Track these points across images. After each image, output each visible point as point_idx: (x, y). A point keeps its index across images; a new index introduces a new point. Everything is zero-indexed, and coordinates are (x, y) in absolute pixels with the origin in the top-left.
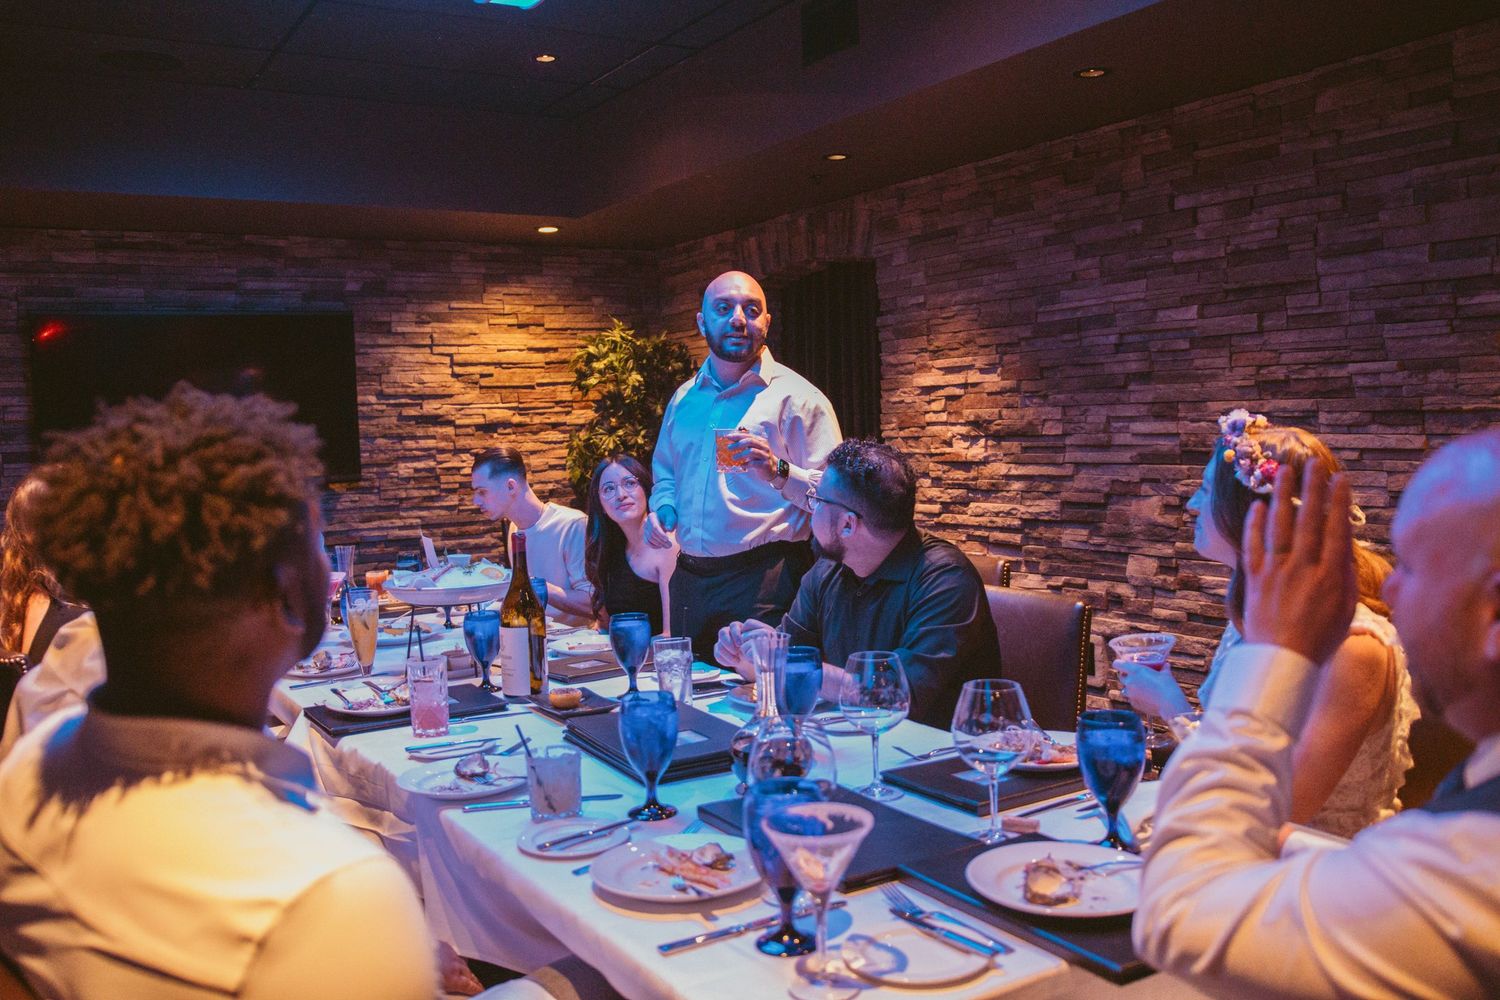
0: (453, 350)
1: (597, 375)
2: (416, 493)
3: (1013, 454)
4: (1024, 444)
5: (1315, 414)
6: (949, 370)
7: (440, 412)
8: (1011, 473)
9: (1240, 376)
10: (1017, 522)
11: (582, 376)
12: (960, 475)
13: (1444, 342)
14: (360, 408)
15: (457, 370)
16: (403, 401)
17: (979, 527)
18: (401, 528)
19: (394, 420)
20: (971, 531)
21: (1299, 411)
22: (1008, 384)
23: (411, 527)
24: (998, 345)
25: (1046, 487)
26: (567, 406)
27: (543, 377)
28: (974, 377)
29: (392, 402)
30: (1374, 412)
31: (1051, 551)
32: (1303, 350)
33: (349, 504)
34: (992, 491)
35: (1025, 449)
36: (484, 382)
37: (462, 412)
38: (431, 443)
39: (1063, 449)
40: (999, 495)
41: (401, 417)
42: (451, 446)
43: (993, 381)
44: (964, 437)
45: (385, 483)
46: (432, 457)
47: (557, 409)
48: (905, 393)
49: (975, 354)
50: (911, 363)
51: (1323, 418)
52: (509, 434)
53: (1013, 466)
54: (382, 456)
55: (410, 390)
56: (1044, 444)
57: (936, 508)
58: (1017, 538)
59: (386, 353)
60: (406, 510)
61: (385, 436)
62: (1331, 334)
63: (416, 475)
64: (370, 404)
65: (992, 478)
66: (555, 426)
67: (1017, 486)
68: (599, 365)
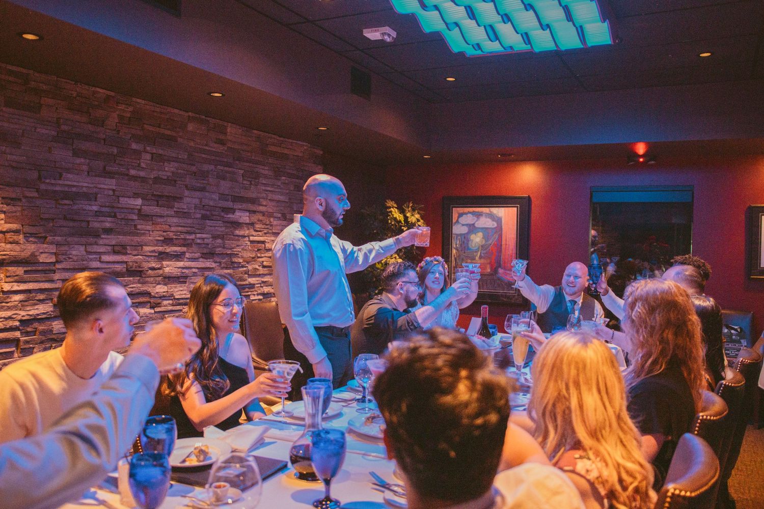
4: (25, 269)
5: (183, 253)
8: (12, 289)
9: (157, 235)
10: (18, 323)
13: (221, 229)
21: (180, 252)
22: (14, 226)
25: (42, 297)
30: (203, 254)
31: (44, 338)
32: (181, 226)
39: (54, 272)
51: (187, 255)
53: (16, 284)
56: (40, 268)
58: (17, 334)
62: (189, 221)
67: (18, 297)
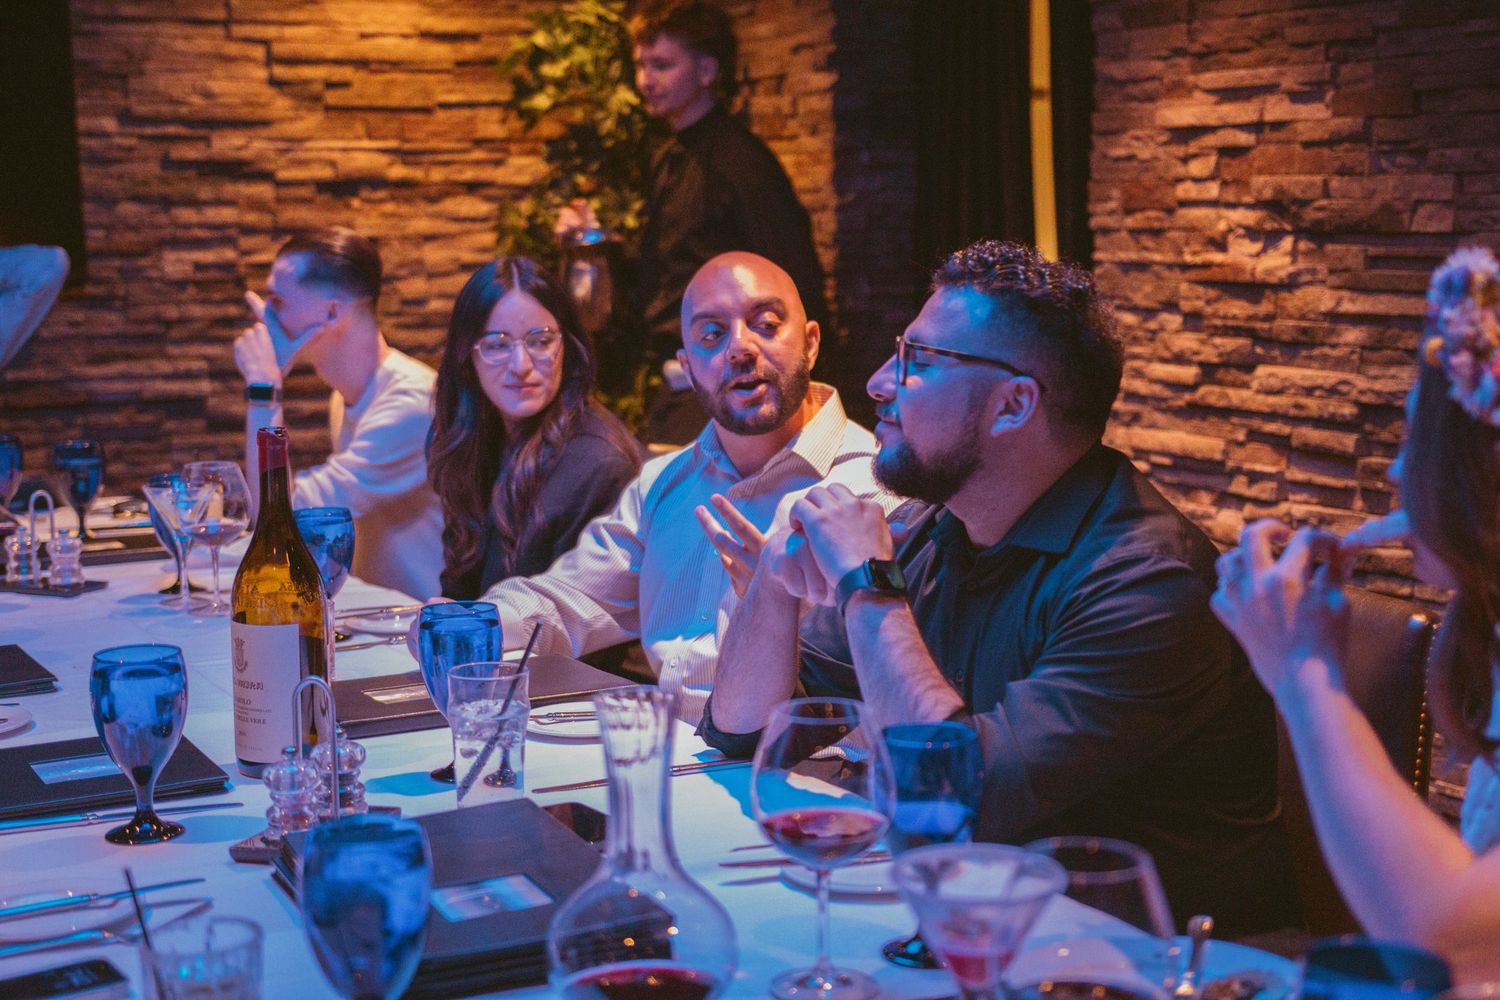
0: (270, 32)
1: (551, 90)
2: (197, 311)
3: (1346, 270)
4: (1372, 250)
6: (1227, 94)
7: (245, 154)
8: (1341, 309)
10: (1348, 410)
11: (523, 90)
12: (1238, 309)
14: (84, 142)
15: (280, 71)
16: (171, 130)
17: (1272, 416)
18: (168, 377)
19: (154, 168)
20: (1256, 423)
22: (1345, 124)
23: (189, 375)
24: (1330, 44)
26: (499, 150)
27: (451, 91)
28: (1277, 109)
29: (149, 131)
33: (64, 330)
34: (1299, 345)
35: (1373, 261)
36: (333, 97)
37: (290, 155)
38: (227, 214)
40: (1316, 352)
41: (167, 163)
42: (266, 220)
43: (1314, 117)
44: (1252, 233)
45: (137, 290)
46: (230, 242)
47: (478, 154)
48: (1137, 139)
49: (1283, 61)
50: (1152, 78)
52: (382, 201)
53: (1345, 294)
54: (131, 237)
55: (184, 110)
56: (1410, 251)
57: (1188, 373)
58: (1348, 442)
59: (135, 35)
60: (179, 342)
61: (137, 199)
63: (199, 276)
64: (105, 134)
65: (1303, 317)
66: (472, 188)
67: (1352, 335)
68: (553, 70)
